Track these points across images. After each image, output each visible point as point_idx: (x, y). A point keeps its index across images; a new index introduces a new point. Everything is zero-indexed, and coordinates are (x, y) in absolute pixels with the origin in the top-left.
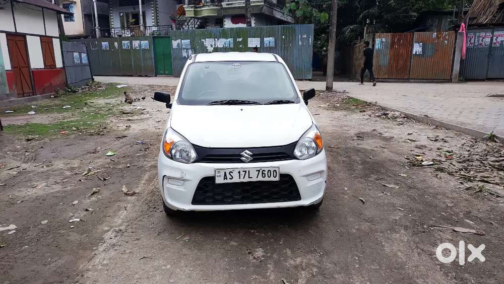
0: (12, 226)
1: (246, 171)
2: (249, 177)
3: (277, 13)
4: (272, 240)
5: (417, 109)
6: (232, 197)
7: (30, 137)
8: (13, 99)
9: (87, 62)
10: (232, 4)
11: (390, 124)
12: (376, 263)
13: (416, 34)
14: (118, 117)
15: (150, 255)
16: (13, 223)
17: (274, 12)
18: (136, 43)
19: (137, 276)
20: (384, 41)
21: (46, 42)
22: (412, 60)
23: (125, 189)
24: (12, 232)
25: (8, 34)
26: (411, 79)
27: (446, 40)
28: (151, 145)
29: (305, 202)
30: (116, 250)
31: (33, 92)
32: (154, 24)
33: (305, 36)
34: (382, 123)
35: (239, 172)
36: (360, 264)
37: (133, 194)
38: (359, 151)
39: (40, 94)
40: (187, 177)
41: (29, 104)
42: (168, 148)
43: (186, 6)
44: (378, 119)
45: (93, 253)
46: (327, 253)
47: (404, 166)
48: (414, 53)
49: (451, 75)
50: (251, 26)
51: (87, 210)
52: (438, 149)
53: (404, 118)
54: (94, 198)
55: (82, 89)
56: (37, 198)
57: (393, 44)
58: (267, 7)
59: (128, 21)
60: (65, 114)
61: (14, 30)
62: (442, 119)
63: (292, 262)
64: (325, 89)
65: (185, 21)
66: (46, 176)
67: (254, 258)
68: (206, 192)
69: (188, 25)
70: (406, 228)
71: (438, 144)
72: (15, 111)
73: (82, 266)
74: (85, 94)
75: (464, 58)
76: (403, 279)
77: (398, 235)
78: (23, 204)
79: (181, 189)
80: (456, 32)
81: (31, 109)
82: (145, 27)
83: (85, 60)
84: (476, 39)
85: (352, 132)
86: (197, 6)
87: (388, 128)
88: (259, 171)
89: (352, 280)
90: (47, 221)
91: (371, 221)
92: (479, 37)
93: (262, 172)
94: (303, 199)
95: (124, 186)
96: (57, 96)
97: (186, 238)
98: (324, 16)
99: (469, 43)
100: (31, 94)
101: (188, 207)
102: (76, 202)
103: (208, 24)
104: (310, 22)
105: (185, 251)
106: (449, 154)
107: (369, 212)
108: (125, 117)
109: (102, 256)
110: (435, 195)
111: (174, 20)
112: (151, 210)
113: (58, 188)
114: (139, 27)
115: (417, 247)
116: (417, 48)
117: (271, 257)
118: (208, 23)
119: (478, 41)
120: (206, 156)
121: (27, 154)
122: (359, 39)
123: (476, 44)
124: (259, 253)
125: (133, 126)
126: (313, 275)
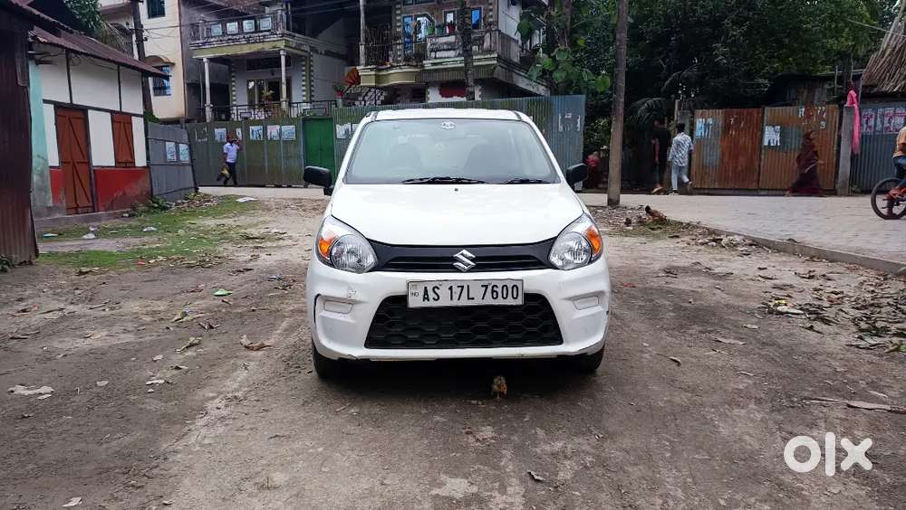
0: (46, 389)
1: (462, 287)
2: (468, 298)
3: (520, 79)
4: (509, 416)
5: (775, 232)
6: (436, 335)
7: (84, 270)
8: (57, 216)
9: (188, 159)
10: (441, 63)
11: (726, 254)
12: (704, 450)
13: (768, 110)
14: (237, 244)
15: (286, 433)
16: (48, 384)
17: (515, 77)
18: (273, 131)
19: (264, 462)
20: (711, 122)
21: (121, 122)
22: (763, 157)
23: (245, 341)
24: (45, 397)
25: (59, 107)
26: (761, 189)
27: (824, 120)
28: (294, 281)
29: (570, 347)
30: (227, 425)
31: (93, 207)
32: (305, 98)
33: (569, 116)
34: (710, 253)
35: (451, 288)
36: (673, 451)
37: (260, 348)
38: (669, 292)
39: (106, 210)
40: (358, 296)
41: (85, 225)
42: (325, 248)
43: (362, 67)
44: (703, 247)
45: (187, 428)
46: (610, 436)
47: (752, 314)
48: (766, 143)
49: (835, 183)
50: (474, 99)
51: (177, 368)
52: (816, 290)
53: (751, 245)
54: (189, 353)
55: (177, 204)
56: (92, 352)
57: (727, 127)
58: (503, 67)
59: (261, 94)
60: (146, 239)
61: (67, 101)
62: (820, 244)
63: (548, 448)
64: (605, 205)
65: (359, 94)
66: (107, 322)
67: (478, 440)
68: (391, 325)
69: (364, 100)
70: (759, 401)
71: (815, 284)
72: (60, 234)
73: (165, 446)
74: (183, 213)
75: (857, 151)
76: (755, 474)
77: (743, 411)
78: (67, 359)
79: (347, 319)
80: (841, 107)
81: (89, 232)
82: (290, 104)
83: (185, 157)
84: (879, 119)
85: (657, 266)
86: (381, 67)
87: (721, 260)
88: (486, 287)
89: (658, 475)
90: (106, 382)
91: (693, 390)
92: (883, 115)
93: (493, 287)
94: (568, 342)
95: (245, 336)
96: (134, 215)
97: (353, 411)
98: (602, 81)
99: (865, 126)
100: (90, 209)
101: (360, 352)
102: (159, 357)
103: (398, 99)
104: (579, 92)
105: (351, 428)
106: (837, 296)
107: (688, 378)
108: (250, 244)
109: (200, 433)
110: (812, 356)
111: (341, 93)
112: (291, 370)
113: (129, 338)
114: (280, 104)
115: (780, 429)
116: (771, 136)
117: (507, 441)
118: (399, 96)
119: (883, 123)
120: (392, 260)
121: (78, 292)
122: (666, 122)
123: (879, 127)
124: (487, 432)
125: (263, 256)
126: (586, 467)
